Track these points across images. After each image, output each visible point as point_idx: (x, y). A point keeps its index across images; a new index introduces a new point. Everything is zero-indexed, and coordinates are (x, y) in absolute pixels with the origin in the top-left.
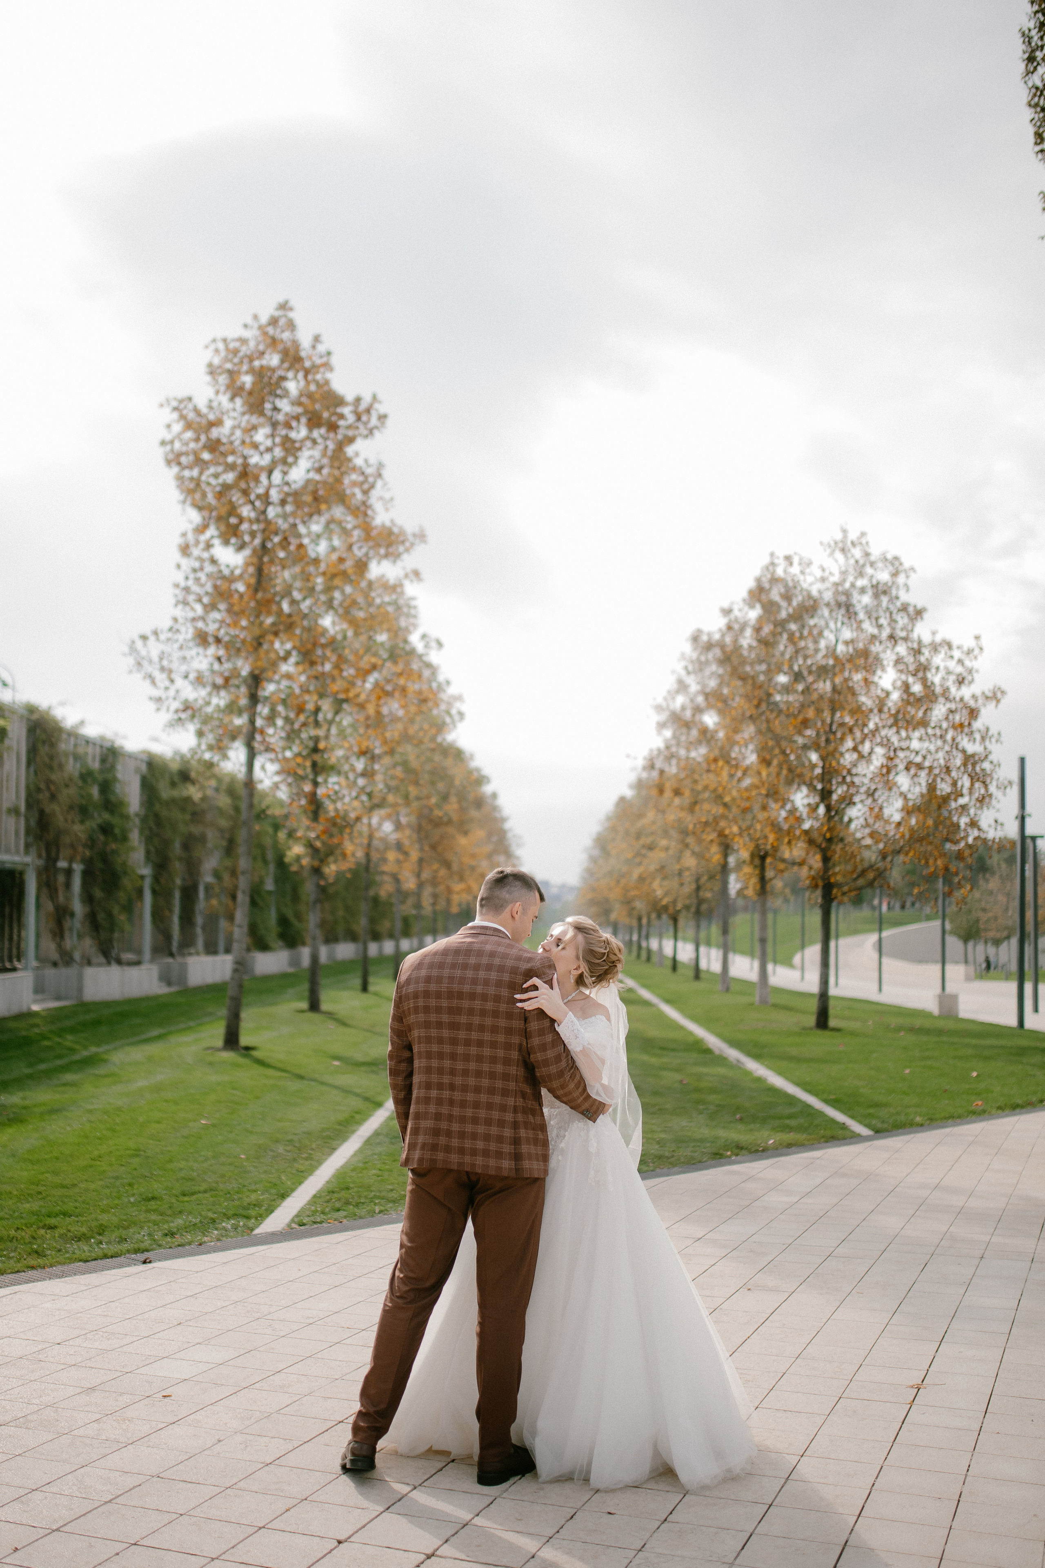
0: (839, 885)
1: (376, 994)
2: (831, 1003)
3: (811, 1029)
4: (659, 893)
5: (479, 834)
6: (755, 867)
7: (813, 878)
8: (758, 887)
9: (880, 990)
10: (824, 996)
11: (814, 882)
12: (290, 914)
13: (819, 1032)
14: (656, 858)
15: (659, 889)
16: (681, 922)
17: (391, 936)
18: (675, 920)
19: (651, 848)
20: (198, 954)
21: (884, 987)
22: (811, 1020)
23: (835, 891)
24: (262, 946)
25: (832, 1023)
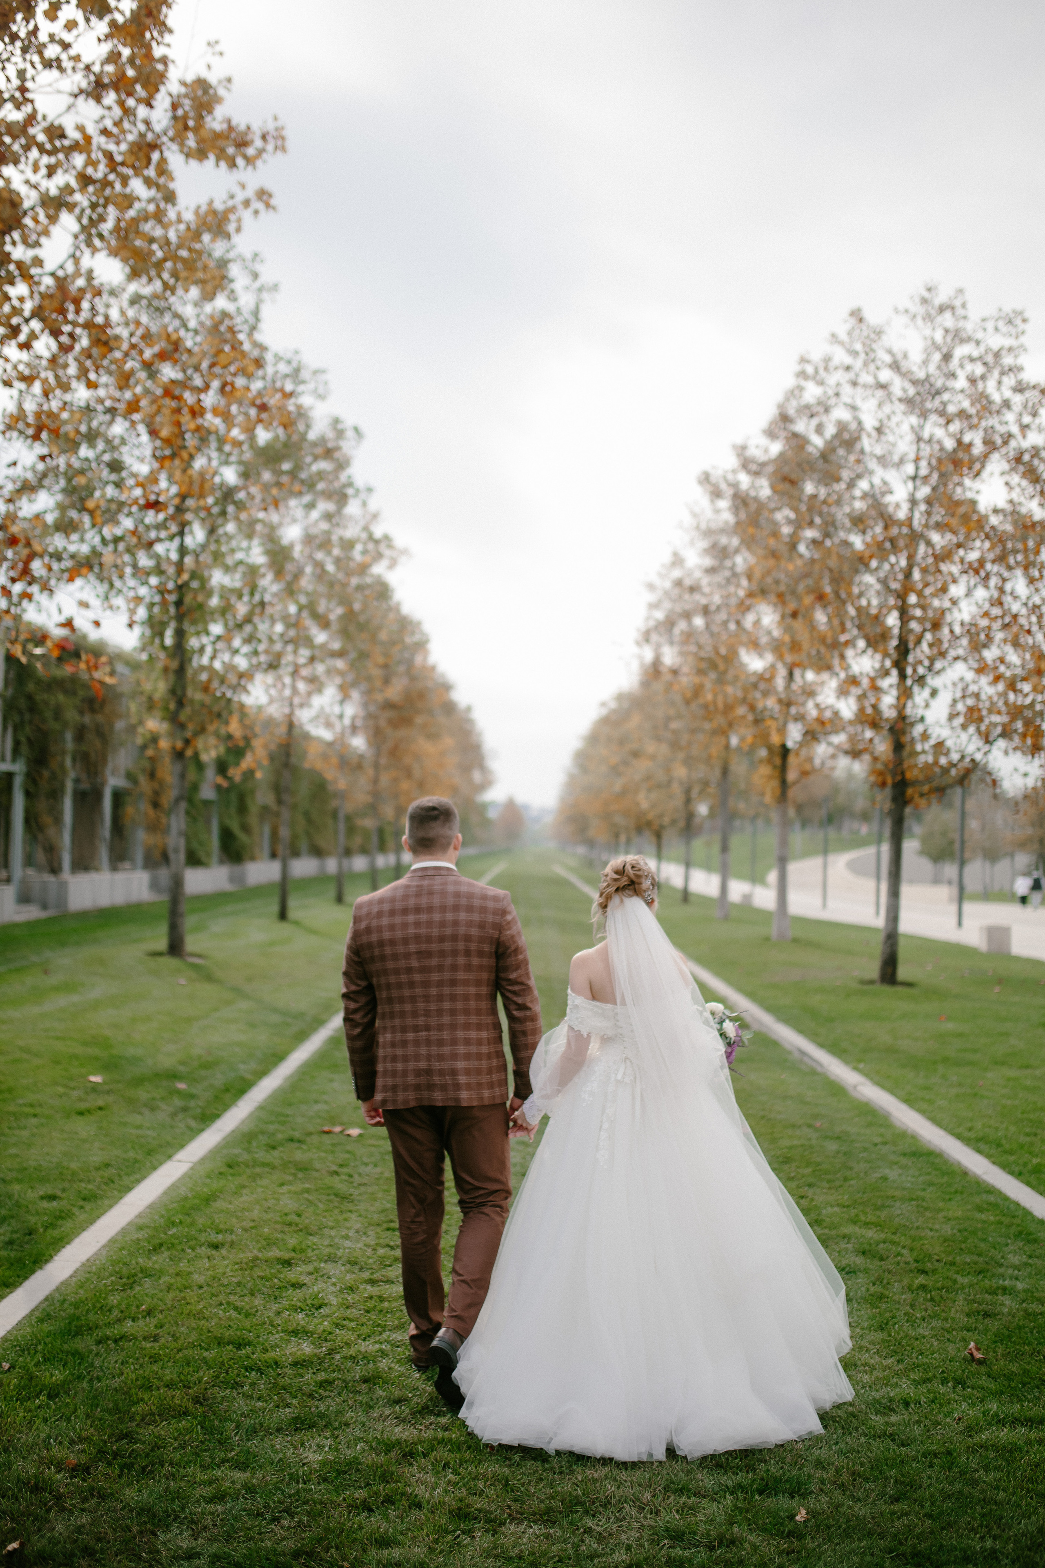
0: (915, 783)
1: (297, 923)
2: (902, 944)
3: (871, 982)
4: (645, 805)
5: (448, 741)
6: (775, 767)
7: (880, 773)
8: (778, 792)
9: (960, 924)
10: (892, 937)
11: (880, 779)
12: (235, 826)
13: (888, 989)
14: (642, 766)
15: (644, 801)
16: (666, 835)
17: (364, 850)
18: (658, 836)
19: (636, 754)
20: (134, 868)
21: (966, 921)
22: (873, 969)
23: (910, 791)
24: (194, 860)
25: (903, 972)
